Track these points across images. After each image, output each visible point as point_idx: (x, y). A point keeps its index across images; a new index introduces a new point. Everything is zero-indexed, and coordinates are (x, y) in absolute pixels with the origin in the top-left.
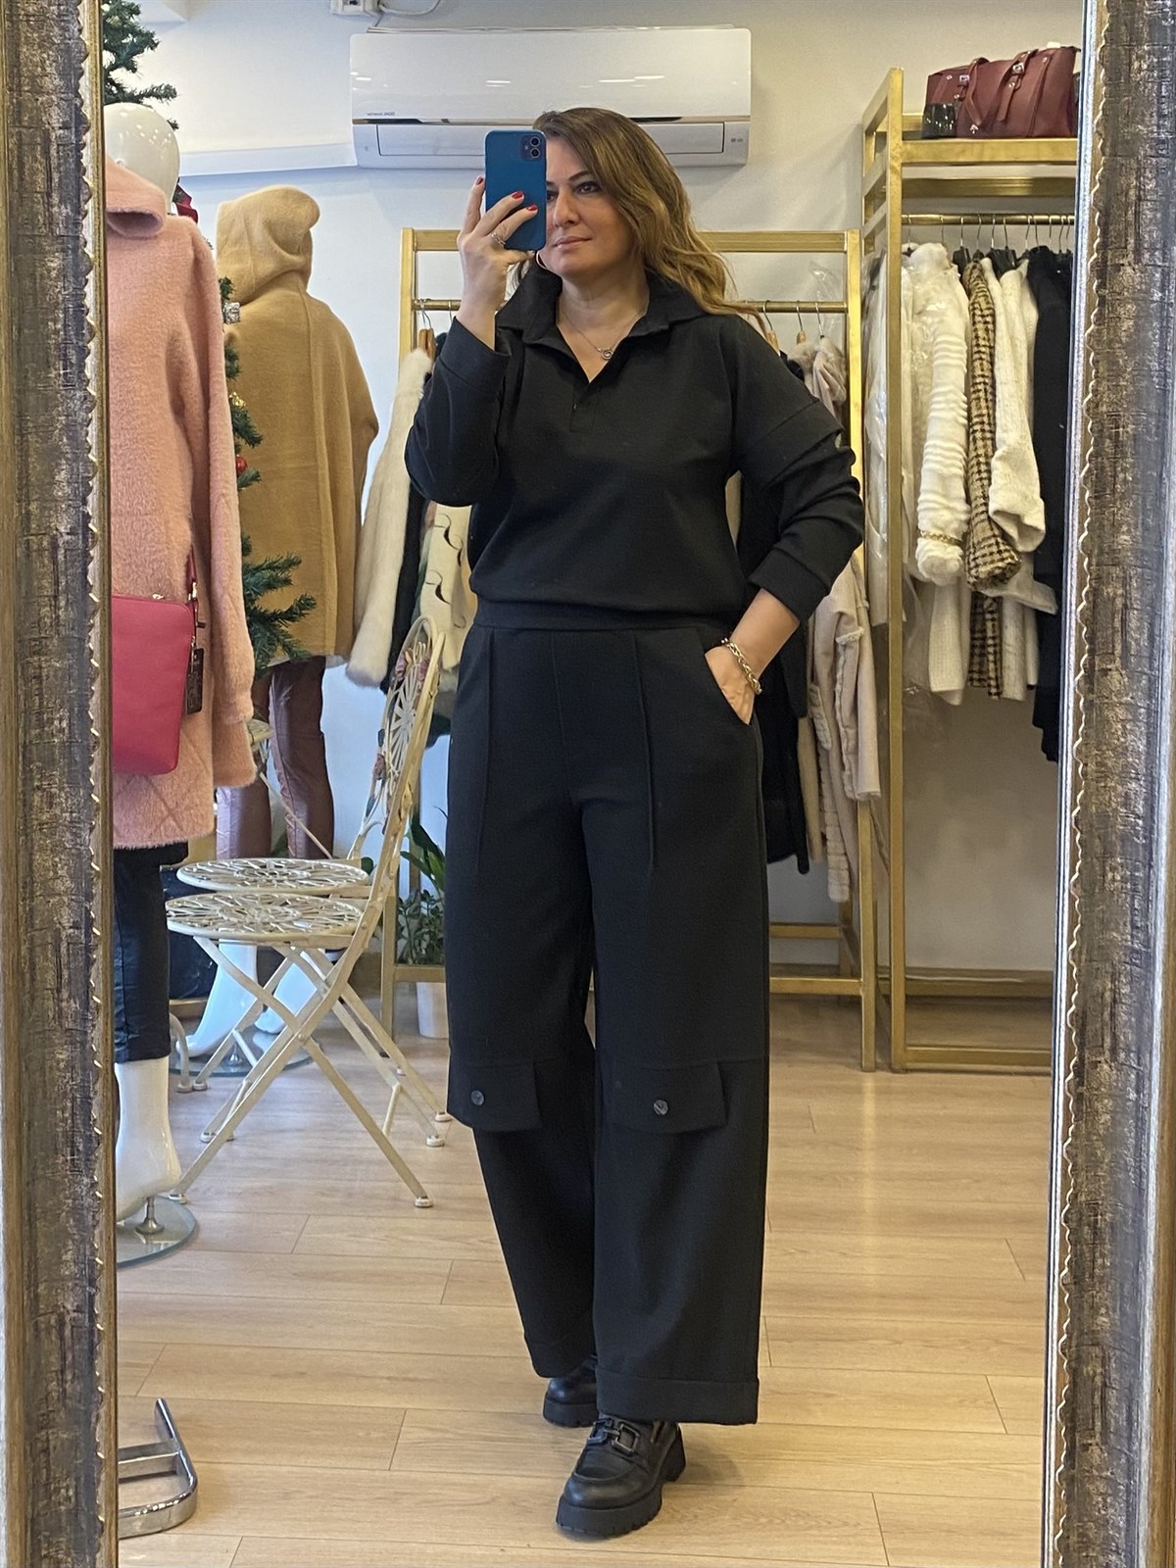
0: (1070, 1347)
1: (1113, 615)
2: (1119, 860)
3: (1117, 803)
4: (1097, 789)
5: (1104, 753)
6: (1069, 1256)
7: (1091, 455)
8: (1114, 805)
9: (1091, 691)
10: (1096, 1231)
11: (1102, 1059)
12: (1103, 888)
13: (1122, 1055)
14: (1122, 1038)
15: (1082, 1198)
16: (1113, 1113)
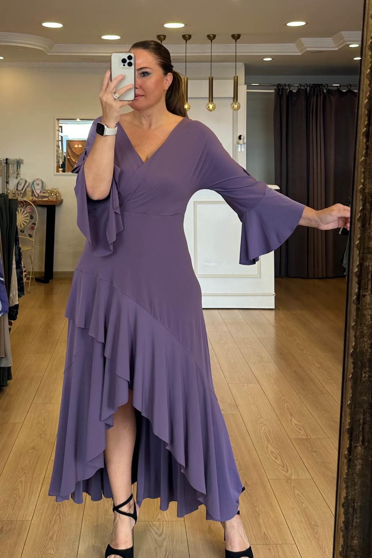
0: (343, 553)
1: (368, 273)
2: (368, 369)
3: (367, 347)
4: (360, 342)
5: (363, 328)
6: (344, 520)
7: (361, 209)
8: (366, 348)
9: (359, 303)
10: (354, 509)
11: (358, 445)
12: (361, 380)
13: (367, 444)
14: (366, 436)
15: (349, 497)
16: (362, 465)
